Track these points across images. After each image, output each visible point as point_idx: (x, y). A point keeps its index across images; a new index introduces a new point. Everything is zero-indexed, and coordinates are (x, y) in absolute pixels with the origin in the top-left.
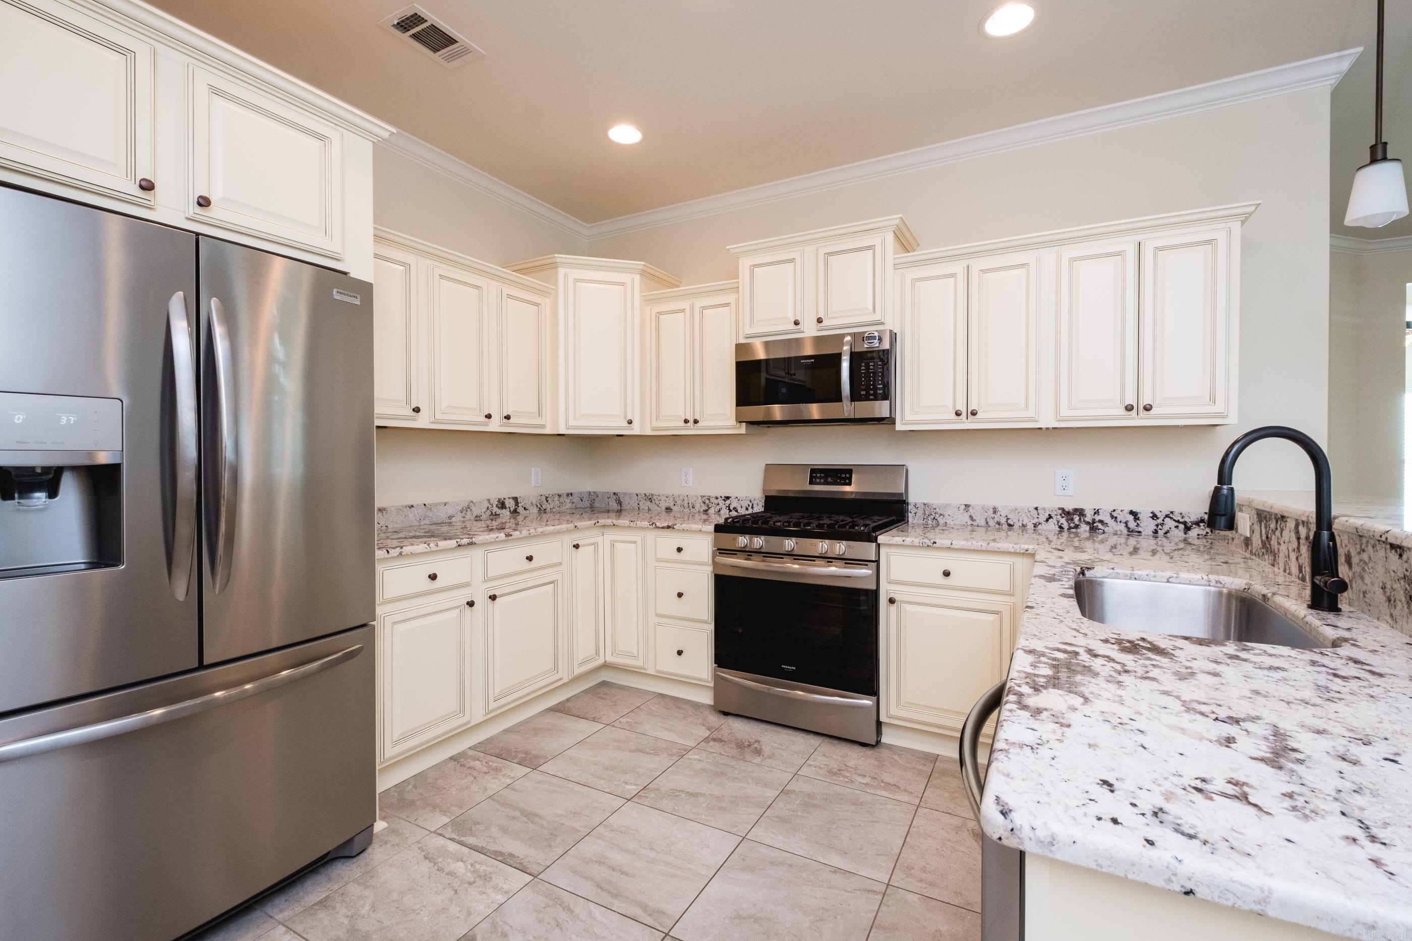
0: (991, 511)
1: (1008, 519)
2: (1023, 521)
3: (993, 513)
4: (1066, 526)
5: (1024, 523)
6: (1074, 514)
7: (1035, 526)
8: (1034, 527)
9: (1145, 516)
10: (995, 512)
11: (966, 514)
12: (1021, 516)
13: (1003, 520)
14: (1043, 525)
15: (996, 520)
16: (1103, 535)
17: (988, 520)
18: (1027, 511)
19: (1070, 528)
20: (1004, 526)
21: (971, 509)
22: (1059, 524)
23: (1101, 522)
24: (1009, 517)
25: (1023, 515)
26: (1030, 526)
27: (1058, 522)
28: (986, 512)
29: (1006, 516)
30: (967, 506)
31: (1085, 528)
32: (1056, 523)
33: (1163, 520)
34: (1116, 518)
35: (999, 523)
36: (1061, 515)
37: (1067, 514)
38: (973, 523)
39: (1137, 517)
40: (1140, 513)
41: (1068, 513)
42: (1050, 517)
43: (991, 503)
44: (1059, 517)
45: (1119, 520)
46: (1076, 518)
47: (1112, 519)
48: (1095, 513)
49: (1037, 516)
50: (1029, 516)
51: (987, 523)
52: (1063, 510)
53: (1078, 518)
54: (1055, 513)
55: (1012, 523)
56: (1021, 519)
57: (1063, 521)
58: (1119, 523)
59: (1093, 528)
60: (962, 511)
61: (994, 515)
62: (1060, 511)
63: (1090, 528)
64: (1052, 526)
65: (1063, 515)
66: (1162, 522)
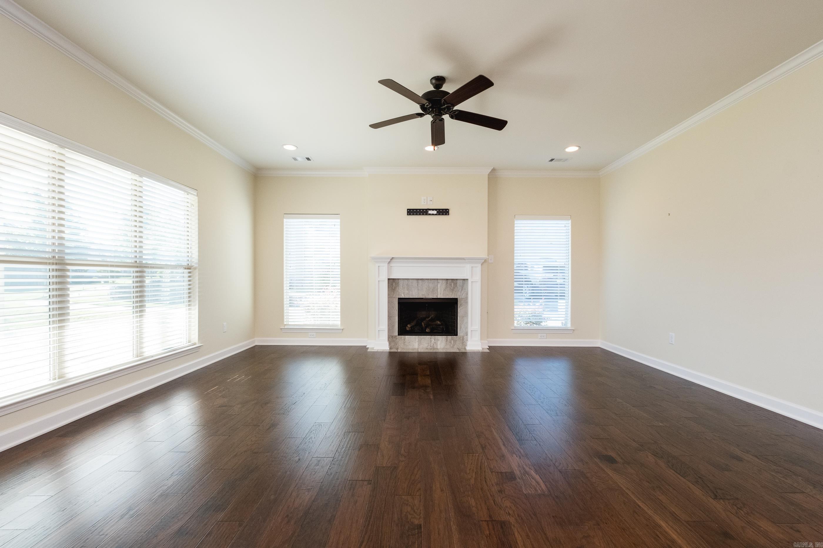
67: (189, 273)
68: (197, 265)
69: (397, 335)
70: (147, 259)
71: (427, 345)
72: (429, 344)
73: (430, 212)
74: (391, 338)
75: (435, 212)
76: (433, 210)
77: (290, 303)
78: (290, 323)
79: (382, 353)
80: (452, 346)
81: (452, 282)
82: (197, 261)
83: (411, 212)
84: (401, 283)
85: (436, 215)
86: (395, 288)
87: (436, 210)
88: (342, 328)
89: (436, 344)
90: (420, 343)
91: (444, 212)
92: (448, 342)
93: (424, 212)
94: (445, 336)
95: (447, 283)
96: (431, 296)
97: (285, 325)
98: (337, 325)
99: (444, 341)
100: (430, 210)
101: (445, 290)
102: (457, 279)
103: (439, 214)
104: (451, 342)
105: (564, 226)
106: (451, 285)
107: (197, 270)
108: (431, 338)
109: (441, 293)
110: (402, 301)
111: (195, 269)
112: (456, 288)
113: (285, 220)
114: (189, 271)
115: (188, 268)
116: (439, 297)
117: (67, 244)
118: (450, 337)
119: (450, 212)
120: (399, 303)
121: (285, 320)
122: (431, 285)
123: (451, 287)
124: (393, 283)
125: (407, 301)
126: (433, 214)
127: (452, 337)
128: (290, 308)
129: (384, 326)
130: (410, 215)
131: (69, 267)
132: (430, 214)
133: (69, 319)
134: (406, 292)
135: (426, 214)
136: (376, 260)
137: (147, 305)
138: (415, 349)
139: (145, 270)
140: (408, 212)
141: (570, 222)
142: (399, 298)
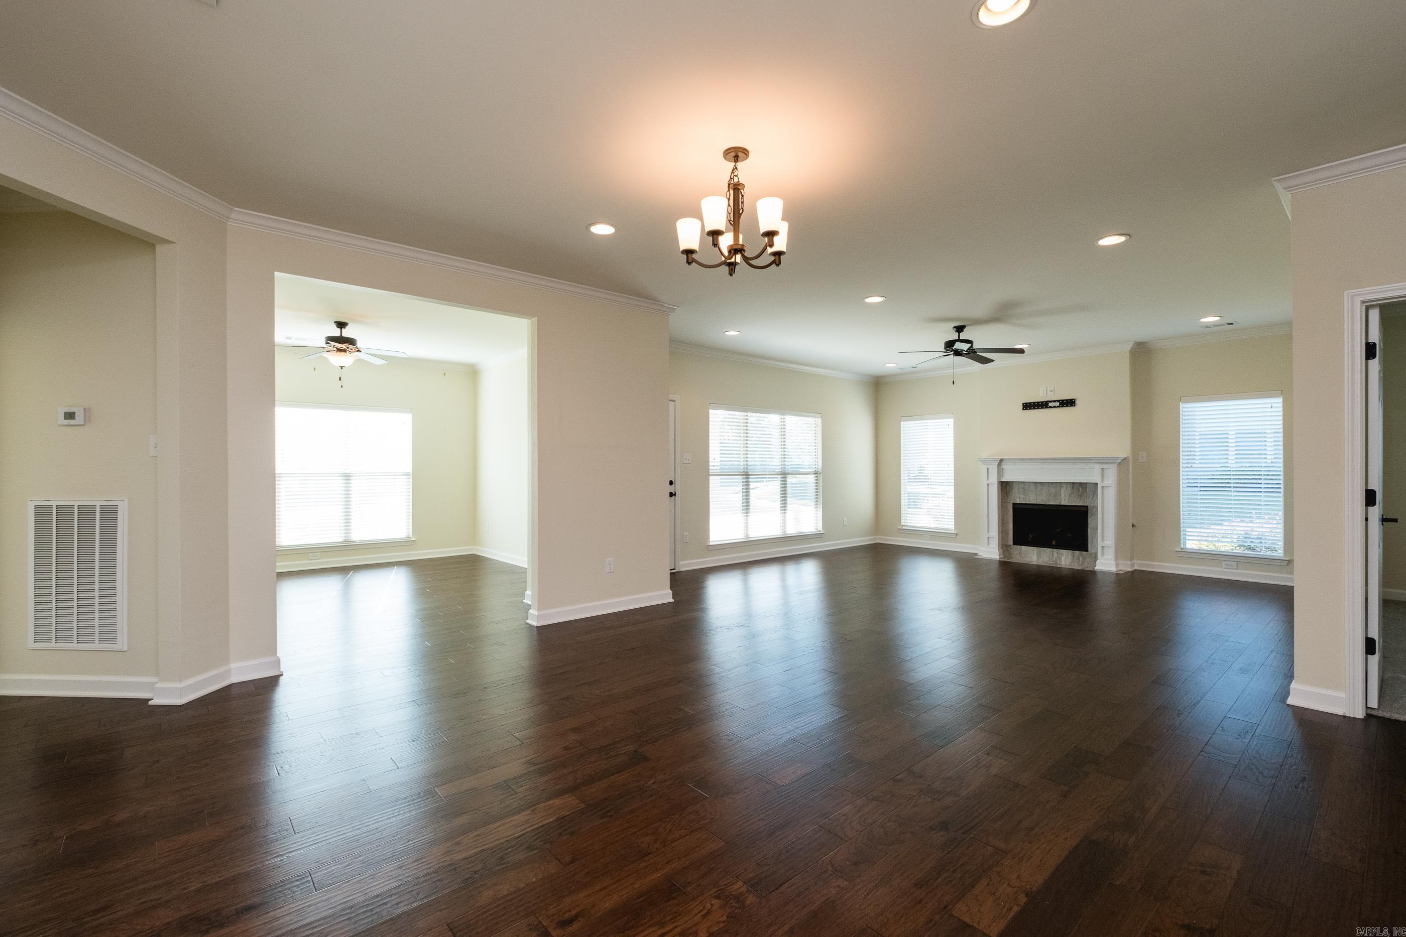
67: (817, 477)
68: (821, 471)
69: (1012, 544)
70: (789, 469)
71: (1048, 560)
72: (1051, 558)
74: (1003, 546)
75: (1057, 404)
76: (1054, 401)
77: (909, 505)
78: (908, 524)
79: (989, 561)
80: (1080, 563)
81: (1081, 488)
82: (821, 468)
83: (1027, 406)
84: (1016, 487)
85: (1058, 407)
86: (1009, 491)
87: (1058, 401)
88: (955, 533)
89: (1060, 559)
90: (1039, 556)
91: (1069, 403)
92: (1075, 558)
93: (1043, 405)
94: (1072, 551)
95: (1073, 487)
96: (1052, 502)
97: (903, 526)
98: (951, 530)
99: (1070, 556)
100: (1051, 402)
101: (1070, 496)
102: (1086, 483)
103: (1063, 406)
104: (1079, 559)
105: (1270, 406)
106: (1078, 490)
107: (821, 475)
108: (1053, 552)
109: (1065, 499)
110: (1017, 506)
111: (820, 473)
112: (1085, 493)
113: (902, 423)
114: (816, 475)
115: (816, 473)
116: (1062, 504)
117: (749, 468)
118: (1077, 553)
119: (1077, 402)
120: (1014, 509)
121: (902, 521)
122: (1052, 490)
123: (1079, 492)
124: (1005, 487)
125: (1023, 507)
126: (1055, 407)
127: (1080, 553)
128: (909, 510)
129: (994, 532)
130: (1026, 409)
131: (750, 476)
132: (1051, 407)
133: (750, 512)
134: (1023, 497)
135: (1046, 407)
136: (984, 461)
137: (788, 499)
138: (1032, 561)
139: (787, 476)
140: (1023, 407)
141: (1280, 400)
142: (1014, 504)
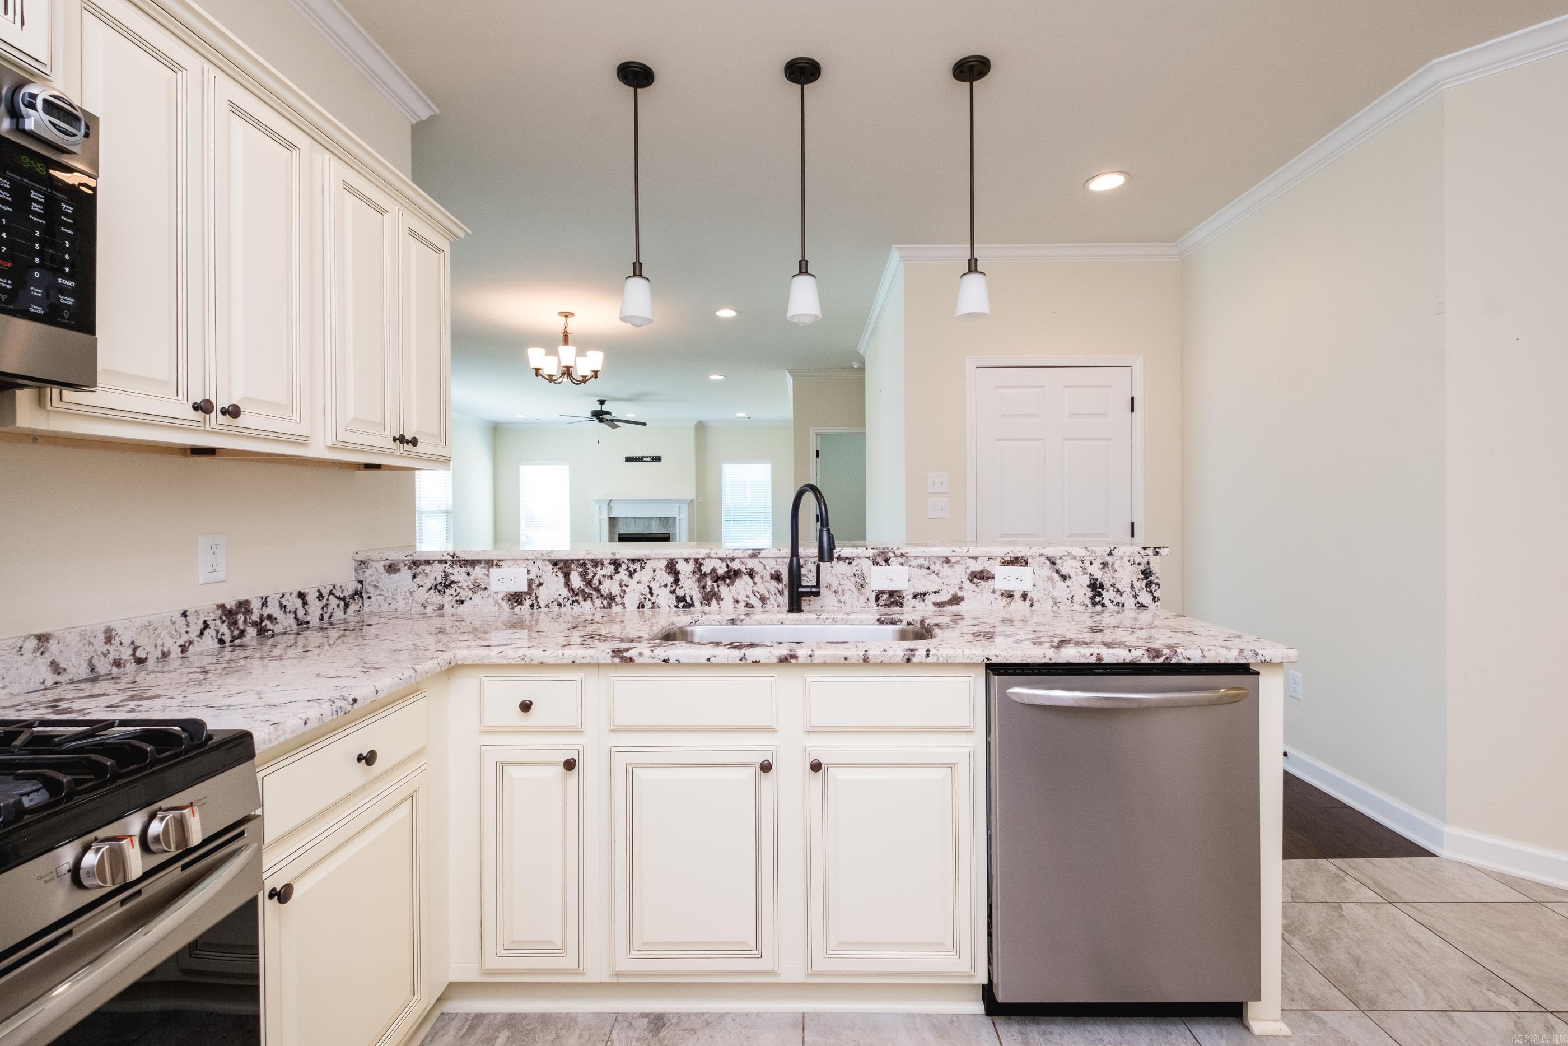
0: (101, 638)
1: (135, 649)
2: (163, 645)
3: (106, 643)
4: (227, 638)
5: (166, 650)
6: (238, 613)
7: (184, 648)
8: (182, 652)
9: (312, 597)
10: (109, 640)
11: (40, 660)
12: (159, 635)
13: (126, 654)
14: (196, 644)
15: (111, 657)
16: (272, 639)
17: (95, 662)
18: (169, 623)
19: (234, 639)
20: (128, 665)
21: (53, 646)
22: (219, 636)
23: (270, 617)
24: (137, 643)
25: (164, 633)
26: (176, 651)
27: (217, 632)
28: (90, 643)
29: (133, 643)
30: (43, 639)
31: (252, 632)
32: (214, 634)
33: (328, 600)
34: (285, 606)
35: (117, 663)
36: (221, 618)
37: (228, 614)
38: (59, 679)
39: (305, 601)
40: (308, 593)
41: (230, 611)
42: (206, 625)
43: (97, 622)
44: (218, 622)
45: (288, 610)
46: (241, 618)
47: (281, 609)
48: (263, 605)
49: (185, 629)
50: (173, 632)
51: (92, 670)
52: (222, 607)
53: (243, 618)
54: (213, 617)
55: (143, 656)
56: (159, 643)
57: (224, 629)
58: (288, 614)
59: (262, 631)
60: (28, 655)
61: (108, 647)
62: (219, 612)
63: (258, 631)
64: (209, 642)
65: (224, 618)
66: (327, 602)
67: (447, 516)
68: (451, 510)
73: (645, 459)
75: (649, 459)
76: (647, 457)
77: (526, 540)
81: (666, 521)
82: (451, 508)
83: (629, 459)
84: (620, 522)
85: (650, 461)
86: (616, 525)
87: (650, 457)
91: (657, 459)
93: (640, 459)
95: (660, 520)
96: (646, 532)
100: (645, 457)
101: (658, 526)
102: (669, 517)
103: (653, 461)
105: (765, 469)
106: (663, 522)
107: (451, 514)
109: (655, 529)
110: (621, 536)
112: (668, 525)
113: (521, 467)
115: (446, 512)
116: (654, 532)
119: (662, 459)
120: (619, 538)
122: (646, 522)
123: (664, 524)
124: (613, 522)
125: (626, 536)
126: (647, 461)
130: (628, 461)
132: (645, 461)
134: (625, 528)
135: (642, 461)
136: (597, 501)
140: (626, 460)
141: (770, 465)
142: (619, 534)
